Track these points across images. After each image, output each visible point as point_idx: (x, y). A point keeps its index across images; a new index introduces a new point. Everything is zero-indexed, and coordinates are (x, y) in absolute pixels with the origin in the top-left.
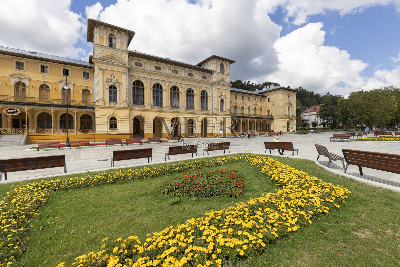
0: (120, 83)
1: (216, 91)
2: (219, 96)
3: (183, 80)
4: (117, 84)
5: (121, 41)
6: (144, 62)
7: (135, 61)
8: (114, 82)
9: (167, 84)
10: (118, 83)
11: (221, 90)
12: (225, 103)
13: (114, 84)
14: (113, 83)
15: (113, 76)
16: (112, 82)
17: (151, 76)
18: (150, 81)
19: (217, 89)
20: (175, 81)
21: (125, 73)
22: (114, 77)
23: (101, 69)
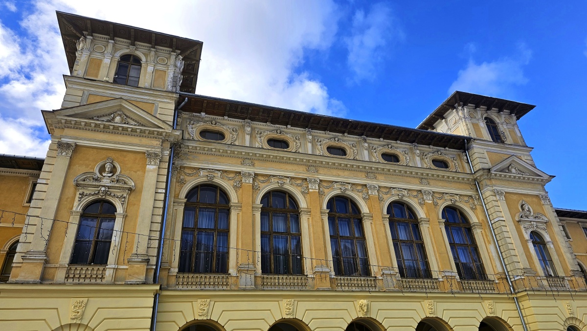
0: (130, 189)
1: (499, 203)
2: (517, 219)
3: (368, 173)
4: (119, 194)
5: (155, 71)
6: (230, 127)
7: (202, 126)
8: (109, 187)
9: (314, 188)
10: (124, 189)
11: (515, 197)
12: (550, 246)
13: (106, 193)
14: (103, 189)
15: (108, 167)
16: (98, 186)
17: (253, 165)
18: (251, 181)
19: (500, 193)
20: (339, 176)
21: (156, 155)
22: (113, 170)
23: (68, 146)
